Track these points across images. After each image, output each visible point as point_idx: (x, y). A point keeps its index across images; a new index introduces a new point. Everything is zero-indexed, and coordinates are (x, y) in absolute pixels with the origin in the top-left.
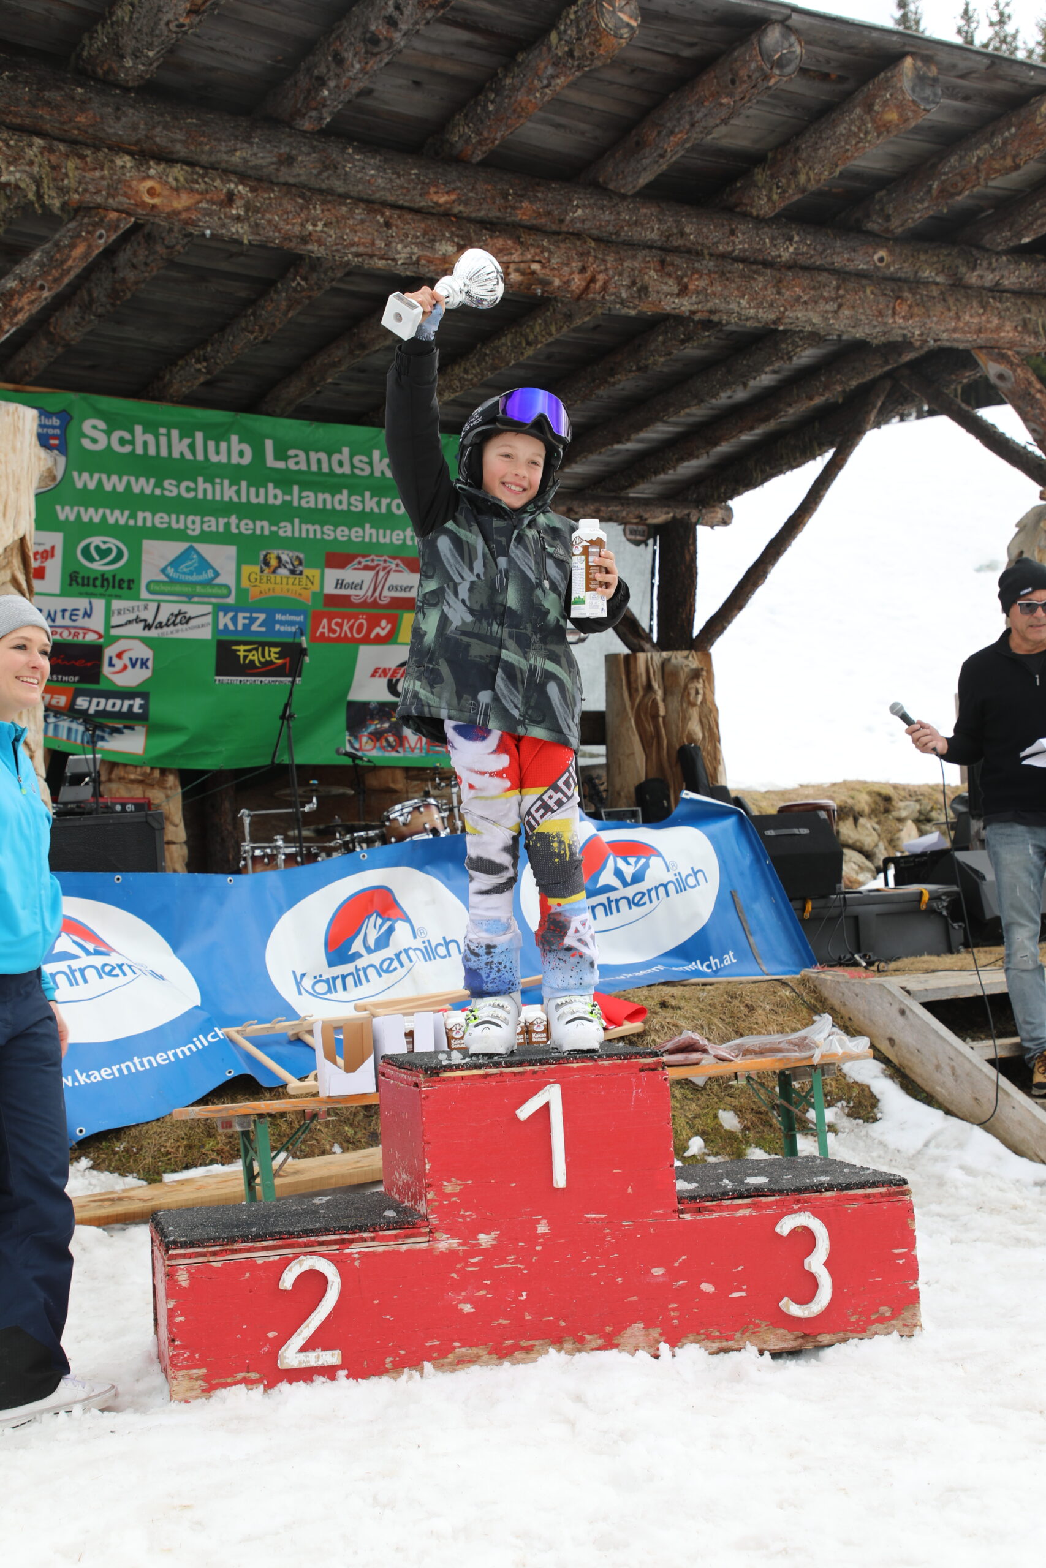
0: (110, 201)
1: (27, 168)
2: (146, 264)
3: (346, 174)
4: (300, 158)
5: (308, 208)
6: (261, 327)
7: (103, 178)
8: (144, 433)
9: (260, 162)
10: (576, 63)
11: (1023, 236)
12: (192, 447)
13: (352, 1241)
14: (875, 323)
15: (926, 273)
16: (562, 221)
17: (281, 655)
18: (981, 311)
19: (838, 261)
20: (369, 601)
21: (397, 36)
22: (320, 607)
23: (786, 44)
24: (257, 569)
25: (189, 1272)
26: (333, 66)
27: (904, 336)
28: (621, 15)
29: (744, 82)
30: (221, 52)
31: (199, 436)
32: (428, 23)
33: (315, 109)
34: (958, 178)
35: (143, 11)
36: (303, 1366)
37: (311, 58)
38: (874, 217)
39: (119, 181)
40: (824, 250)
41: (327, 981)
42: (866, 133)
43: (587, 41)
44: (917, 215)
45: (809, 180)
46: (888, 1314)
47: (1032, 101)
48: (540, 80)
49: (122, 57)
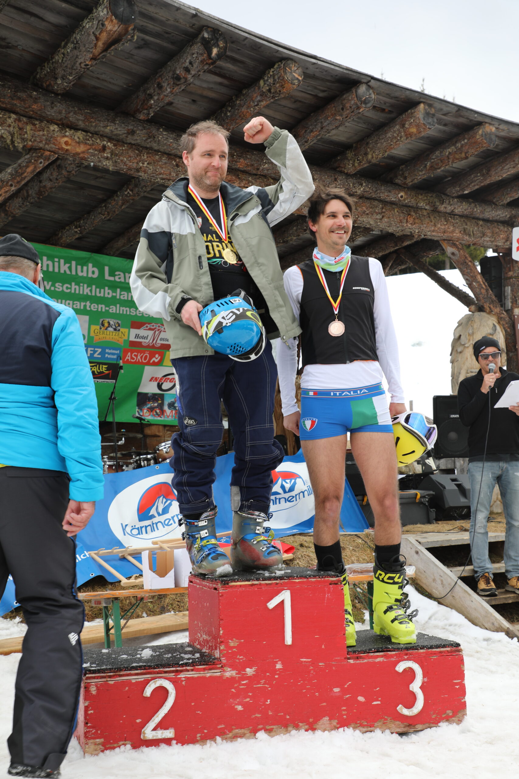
0: (47, 146)
1: (8, 128)
2: (57, 179)
3: (159, 141)
4: (138, 132)
5: (140, 155)
6: (108, 212)
7: (43, 135)
8: (47, 260)
9: (119, 132)
10: (272, 95)
11: (465, 190)
12: (70, 268)
13: (181, 671)
14: (398, 225)
15: (422, 204)
16: (258, 169)
17: (108, 369)
18: (445, 223)
19: (383, 196)
20: (151, 345)
21: (189, 76)
22: (127, 347)
23: (368, 94)
24: (98, 327)
25: (96, 686)
26: (157, 89)
27: (411, 232)
28: (294, 74)
29: (348, 109)
30: (103, 80)
31: (74, 263)
32: (204, 71)
33: (146, 109)
34: (439, 161)
35: (69, 58)
36: (155, 738)
37: (146, 85)
38: (399, 177)
39: (51, 137)
40: (377, 191)
41: (138, 529)
42: (401, 137)
43: (278, 85)
44: (419, 177)
45: (373, 157)
46: (451, 714)
47: (475, 128)
48: (253, 102)
49: (56, 79)
